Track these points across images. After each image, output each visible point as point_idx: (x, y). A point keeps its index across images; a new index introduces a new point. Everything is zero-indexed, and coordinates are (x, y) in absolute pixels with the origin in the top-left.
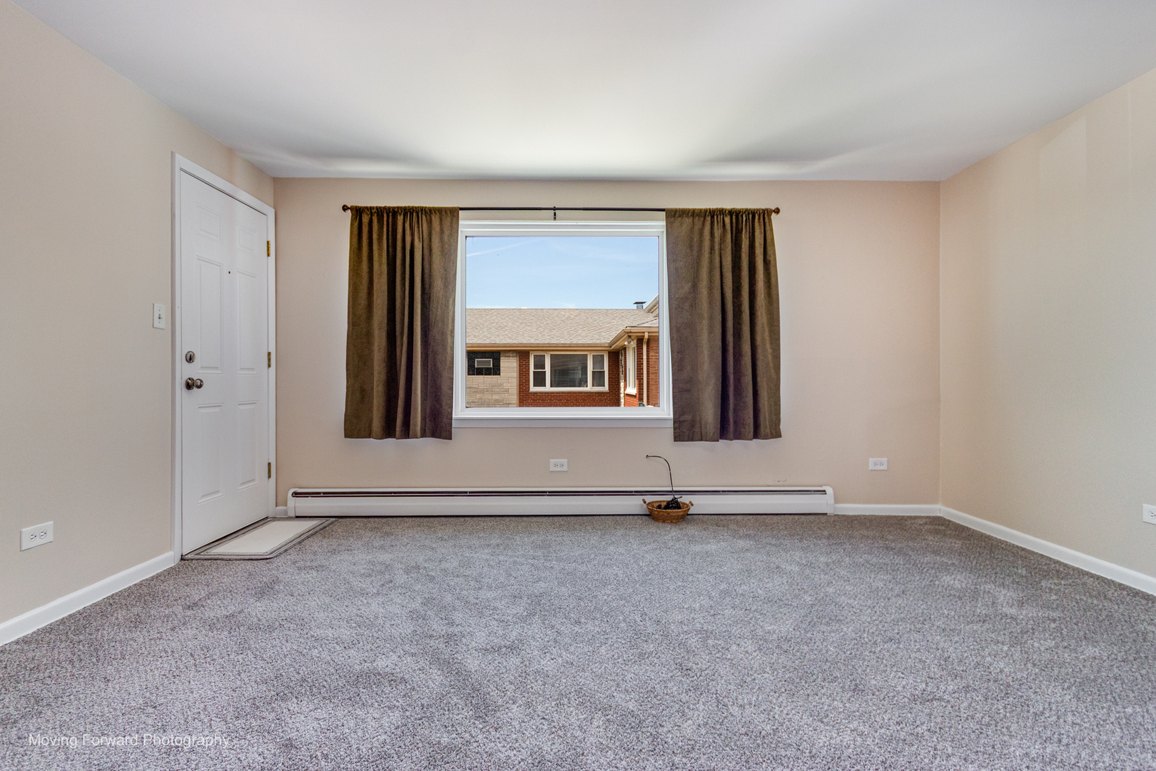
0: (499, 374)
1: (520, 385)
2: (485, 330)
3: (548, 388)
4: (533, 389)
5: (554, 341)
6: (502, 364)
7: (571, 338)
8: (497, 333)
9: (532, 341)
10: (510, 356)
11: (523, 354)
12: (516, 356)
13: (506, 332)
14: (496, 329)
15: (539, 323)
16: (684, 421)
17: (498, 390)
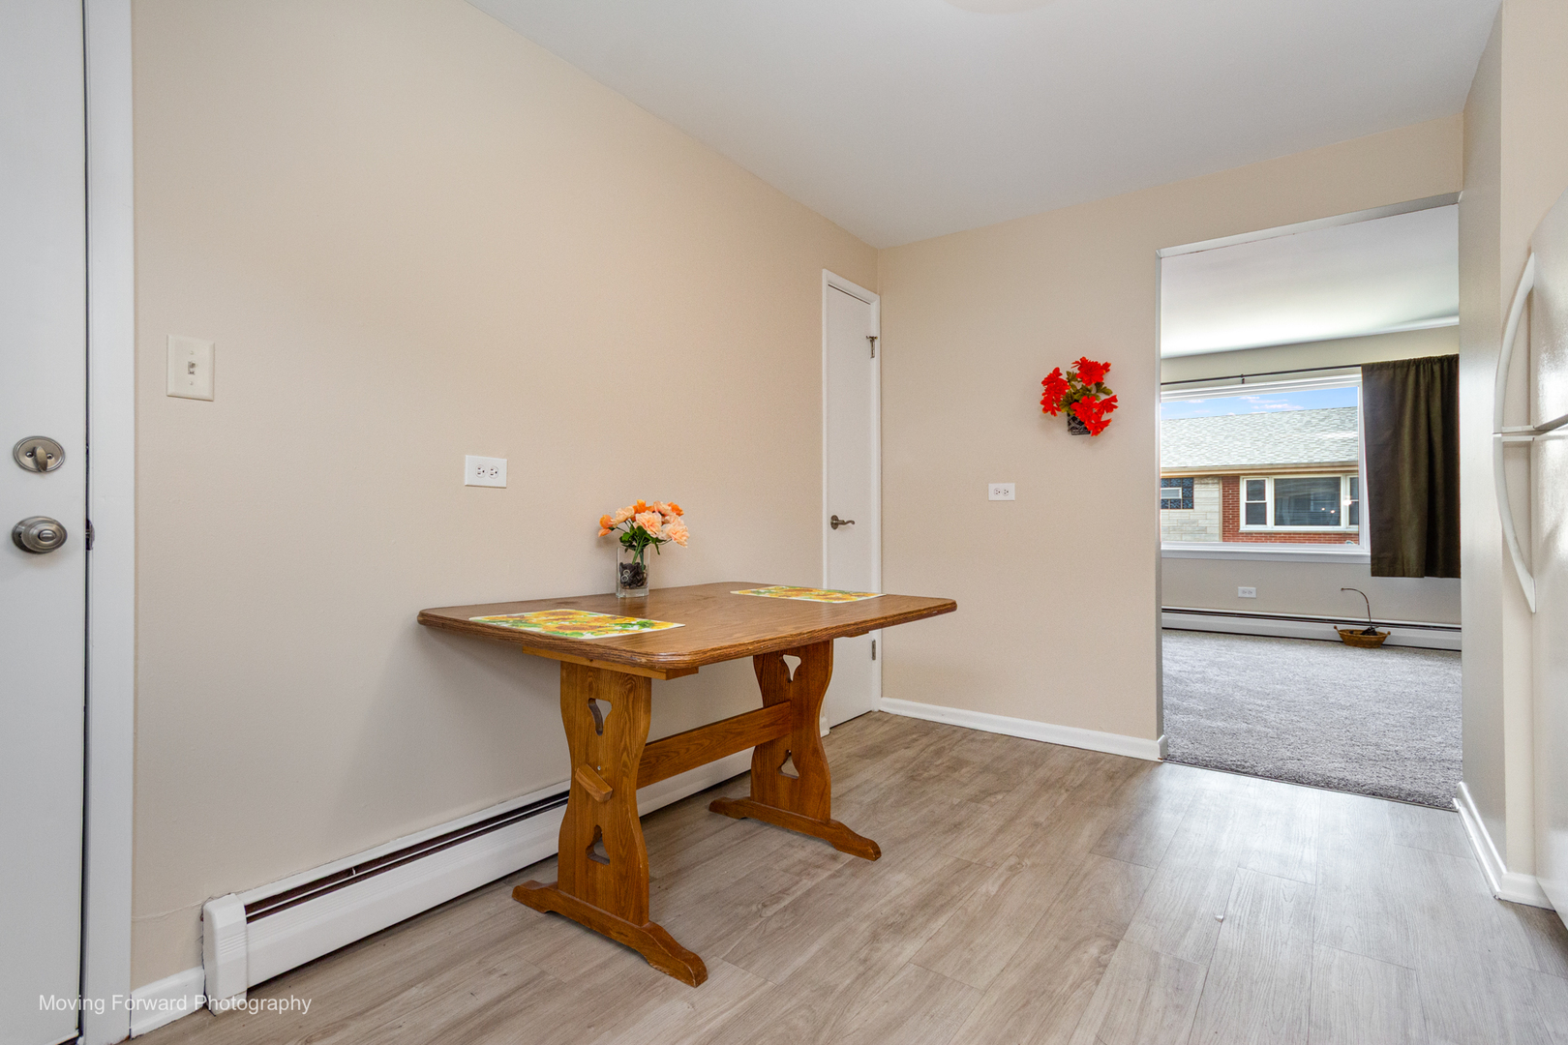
0: (1192, 508)
1: (1224, 522)
2: (1171, 448)
3: (1270, 526)
4: (1244, 527)
5: (1280, 460)
6: (1196, 494)
7: (1311, 454)
8: (1189, 453)
9: (1244, 462)
10: (1208, 484)
11: (1228, 481)
12: (1218, 483)
13: (1203, 451)
14: (1188, 446)
15: (1255, 435)
16: (1383, 558)
17: (1190, 529)
